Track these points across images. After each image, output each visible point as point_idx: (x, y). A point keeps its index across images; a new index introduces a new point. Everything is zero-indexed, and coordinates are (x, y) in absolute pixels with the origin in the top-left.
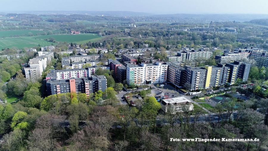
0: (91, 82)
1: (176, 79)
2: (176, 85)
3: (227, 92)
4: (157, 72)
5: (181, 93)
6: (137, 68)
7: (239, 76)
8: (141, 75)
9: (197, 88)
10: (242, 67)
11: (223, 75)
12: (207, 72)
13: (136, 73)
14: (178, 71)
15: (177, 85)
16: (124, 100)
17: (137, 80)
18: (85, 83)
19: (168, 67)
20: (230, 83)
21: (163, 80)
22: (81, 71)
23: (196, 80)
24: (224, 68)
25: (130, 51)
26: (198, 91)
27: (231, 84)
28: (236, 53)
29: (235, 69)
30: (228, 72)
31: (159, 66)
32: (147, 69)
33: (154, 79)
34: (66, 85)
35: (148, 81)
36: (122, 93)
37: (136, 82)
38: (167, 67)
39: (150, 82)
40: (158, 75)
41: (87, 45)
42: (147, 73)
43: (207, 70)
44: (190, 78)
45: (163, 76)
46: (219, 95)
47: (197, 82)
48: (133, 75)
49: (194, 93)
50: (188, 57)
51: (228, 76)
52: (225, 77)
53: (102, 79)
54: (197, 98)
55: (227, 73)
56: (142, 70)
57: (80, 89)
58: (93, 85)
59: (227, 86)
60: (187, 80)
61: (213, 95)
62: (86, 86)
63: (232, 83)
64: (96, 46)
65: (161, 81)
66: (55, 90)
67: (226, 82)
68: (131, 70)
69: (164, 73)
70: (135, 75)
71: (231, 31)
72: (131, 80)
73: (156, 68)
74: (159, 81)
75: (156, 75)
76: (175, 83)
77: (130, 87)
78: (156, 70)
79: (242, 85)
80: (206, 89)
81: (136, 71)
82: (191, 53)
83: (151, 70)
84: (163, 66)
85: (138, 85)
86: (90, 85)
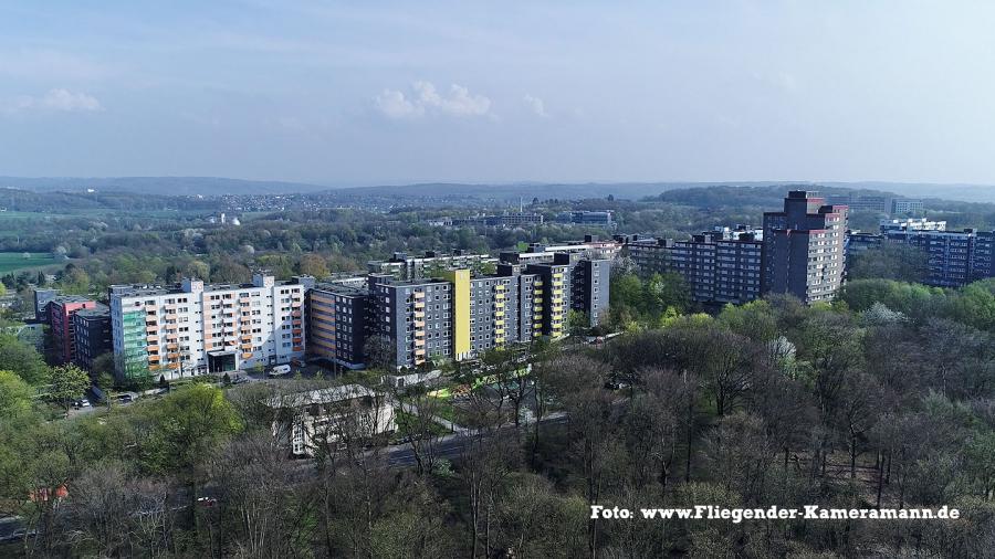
1: (338, 335)
2: (342, 362)
4: (256, 317)
6: (161, 300)
8: (181, 330)
9: (421, 357)
10: (582, 273)
11: (519, 305)
12: (452, 293)
13: (154, 323)
14: (344, 300)
15: (347, 360)
17: (161, 354)
19: (307, 294)
20: (550, 334)
21: (289, 351)
23: (412, 327)
24: (519, 278)
26: (425, 369)
29: (559, 279)
30: (536, 292)
31: (265, 291)
32: (208, 303)
33: (245, 346)
35: (214, 354)
37: (157, 363)
38: (301, 296)
39: (227, 361)
40: (266, 328)
42: (209, 322)
43: (453, 285)
44: (388, 319)
45: (286, 332)
47: (418, 333)
48: (138, 330)
49: (411, 380)
51: (537, 309)
52: (527, 315)
54: (420, 391)
55: (534, 296)
56: (186, 309)
59: (538, 346)
60: (381, 332)
61: (485, 379)
63: (558, 336)
65: (283, 354)
67: (536, 334)
68: (130, 310)
69: (289, 323)
70: (150, 329)
71: (595, 219)
72: (130, 353)
73: (251, 300)
74: (271, 358)
75: (254, 331)
76: (337, 357)
77: (125, 384)
78: (252, 308)
79: (592, 339)
80: (460, 359)
81: (152, 313)
82: (421, 260)
83: (229, 306)
84: (282, 292)
85: (169, 376)
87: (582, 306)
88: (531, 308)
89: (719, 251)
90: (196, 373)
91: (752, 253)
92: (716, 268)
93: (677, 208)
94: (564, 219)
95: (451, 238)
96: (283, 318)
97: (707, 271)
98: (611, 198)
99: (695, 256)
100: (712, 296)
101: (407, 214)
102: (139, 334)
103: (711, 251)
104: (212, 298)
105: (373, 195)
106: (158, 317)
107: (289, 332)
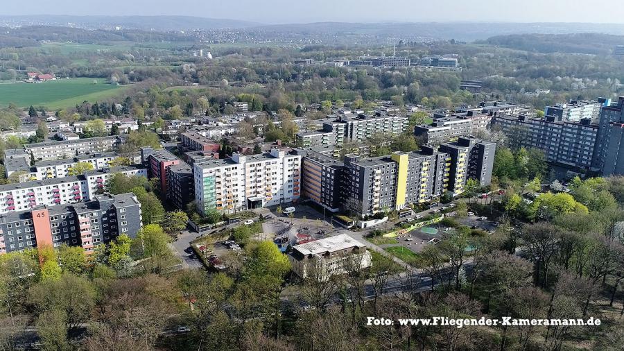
0: (95, 214)
1: (323, 189)
2: (325, 206)
3: (448, 214)
4: (274, 176)
5: (340, 225)
6: (223, 169)
7: (472, 175)
8: (234, 185)
9: (376, 209)
10: (477, 151)
11: (435, 173)
12: (397, 168)
13: (219, 183)
14: (329, 170)
15: (329, 206)
16: (191, 257)
17: (223, 200)
18: (80, 217)
19: (302, 160)
20: (453, 191)
21: (291, 195)
22: (66, 184)
23: (372, 190)
24: (437, 156)
25: (200, 123)
26: (379, 216)
27: (454, 195)
28: (462, 118)
29: (461, 157)
30: (447, 165)
31: (279, 161)
32: (248, 169)
33: (268, 193)
34: (23, 228)
35: (252, 200)
36: (186, 237)
37: (221, 205)
38: (299, 162)
39: (258, 203)
40: (279, 182)
41: (79, 110)
42: (248, 180)
43: (398, 164)
44: (357, 185)
45: (290, 184)
46: (429, 222)
47: (376, 195)
48: (211, 187)
49: (371, 223)
50: (349, 132)
51: (446, 175)
52: (440, 178)
53: (128, 205)
54: (379, 234)
55: (445, 167)
56: (237, 173)
57: (66, 236)
58: (103, 223)
59: (445, 200)
60: (352, 192)
61: (416, 225)
62: (82, 227)
63: (458, 192)
64: (105, 112)
65: (288, 197)
67: (444, 190)
68: (207, 175)
69: (292, 179)
70: (218, 186)
72: (206, 201)
73: (271, 166)
74: (282, 199)
75: (273, 184)
76: (321, 202)
77: (208, 220)
78: (272, 171)
79: (480, 194)
80: (399, 209)
81: (219, 177)
82: (357, 122)
83: (259, 170)
84: (289, 160)
85: (227, 213)
86: (93, 221)
87: (474, 172)
88: (442, 174)
89: (564, 129)
90: (241, 210)
91: (590, 134)
92: (561, 140)
96: (289, 176)
97: (553, 142)
99: (546, 131)
100: (555, 158)
102: (212, 189)
103: (558, 129)
104: (251, 166)
106: (222, 179)
107: (292, 184)
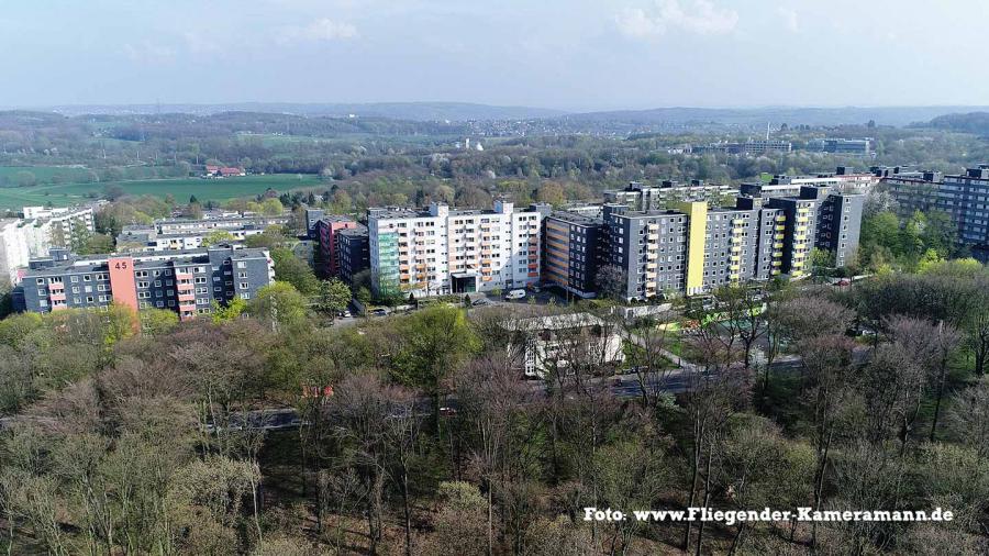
0: (202, 270)
1: (572, 264)
2: (574, 290)
4: (496, 242)
6: (411, 223)
7: (823, 246)
8: (428, 251)
9: (651, 289)
10: (831, 209)
11: (758, 241)
12: (687, 225)
13: (405, 244)
14: (579, 229)
15: (579, 289)
17: (411, 273)
18: (178, 272)
19: (544, 222)
20: (790, 273)
21: (524, 276)
23: (645, 258)
24: (760, 212)
26: (655, 301)
27: (791, 280)
29: (804, 214)
30: (778, 228)
31: (504, 218)
32: (453, 227)
33: (485, 269)
34: (95, 284)
35: (459, 277)
37: (407, 281)
38: (538, 223)
39: (467, 283)
40: (504, 253)
42: (453, 245)
43: (688, 218)
44: (620, 250)
45: (524, 257)
47: (650, 266)
48: (391, 250)
49: (643, 311)
51: (776, 245)
52: (766, 251)
54: (649, 324)
55: (775, 232)
56: (433, 233)
57: (161, 304)
58: (216, 284)
59: (776, 284)
60: (613, 263)
61: (716, 315)
62: (181, 287)
63: (797, 275)
65: (519, 279)
66: (43, 303)
67: (774, 272)
68: (385, 231)
69: (525, 249)
70: (402, 249)
71: (850, 148)
72: (384, 272)
73: (490, 225)
74: (508, 282)
75: (493, 256)
76: (570, 285)
77: (381, 300)
78: (491, 234)
79: (837, 280)
80: (692, 294)
81: (403, 235)
82: (657, 190)
83: (471, 231)
84: (520, 219)
85: (418, 294)
86: (198, 280)
87: (828, 244)
88: (770, 245)
90: (441, 292)
93: (951, 136)
94: (815, 147)
95: (689, 166)
96: (521, 245)
97: (979, 210)
98: (871, 124)
99: (967, 193)
100: (983, 238)
101: (646, 140)
102: (393, 254)
103: (986, 188)
104: (457, 222)
105: (612, 120)
106: (408, 239)
107: (526, 257)
